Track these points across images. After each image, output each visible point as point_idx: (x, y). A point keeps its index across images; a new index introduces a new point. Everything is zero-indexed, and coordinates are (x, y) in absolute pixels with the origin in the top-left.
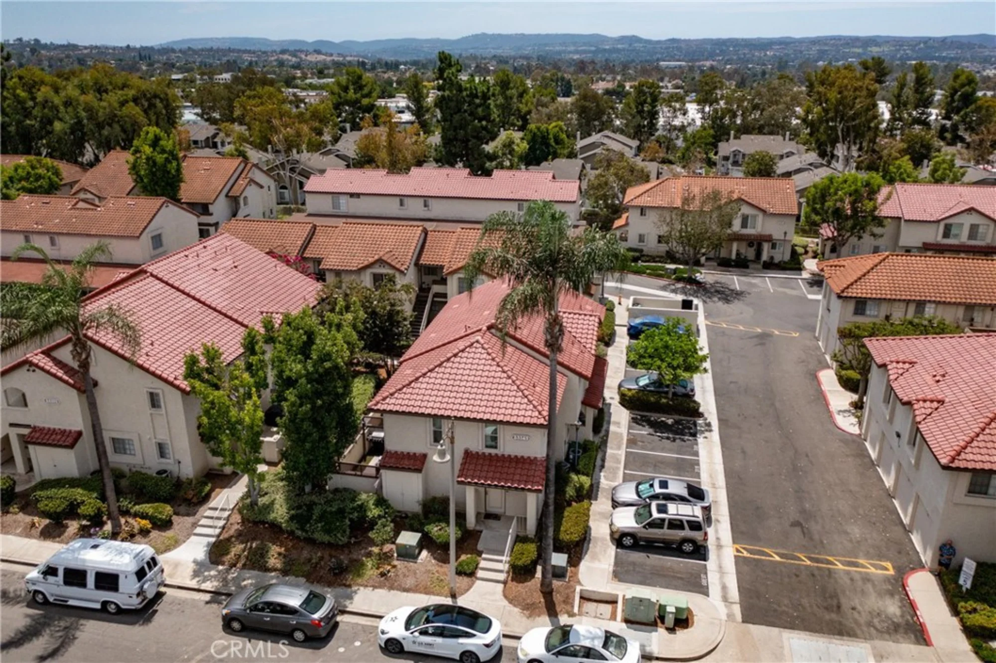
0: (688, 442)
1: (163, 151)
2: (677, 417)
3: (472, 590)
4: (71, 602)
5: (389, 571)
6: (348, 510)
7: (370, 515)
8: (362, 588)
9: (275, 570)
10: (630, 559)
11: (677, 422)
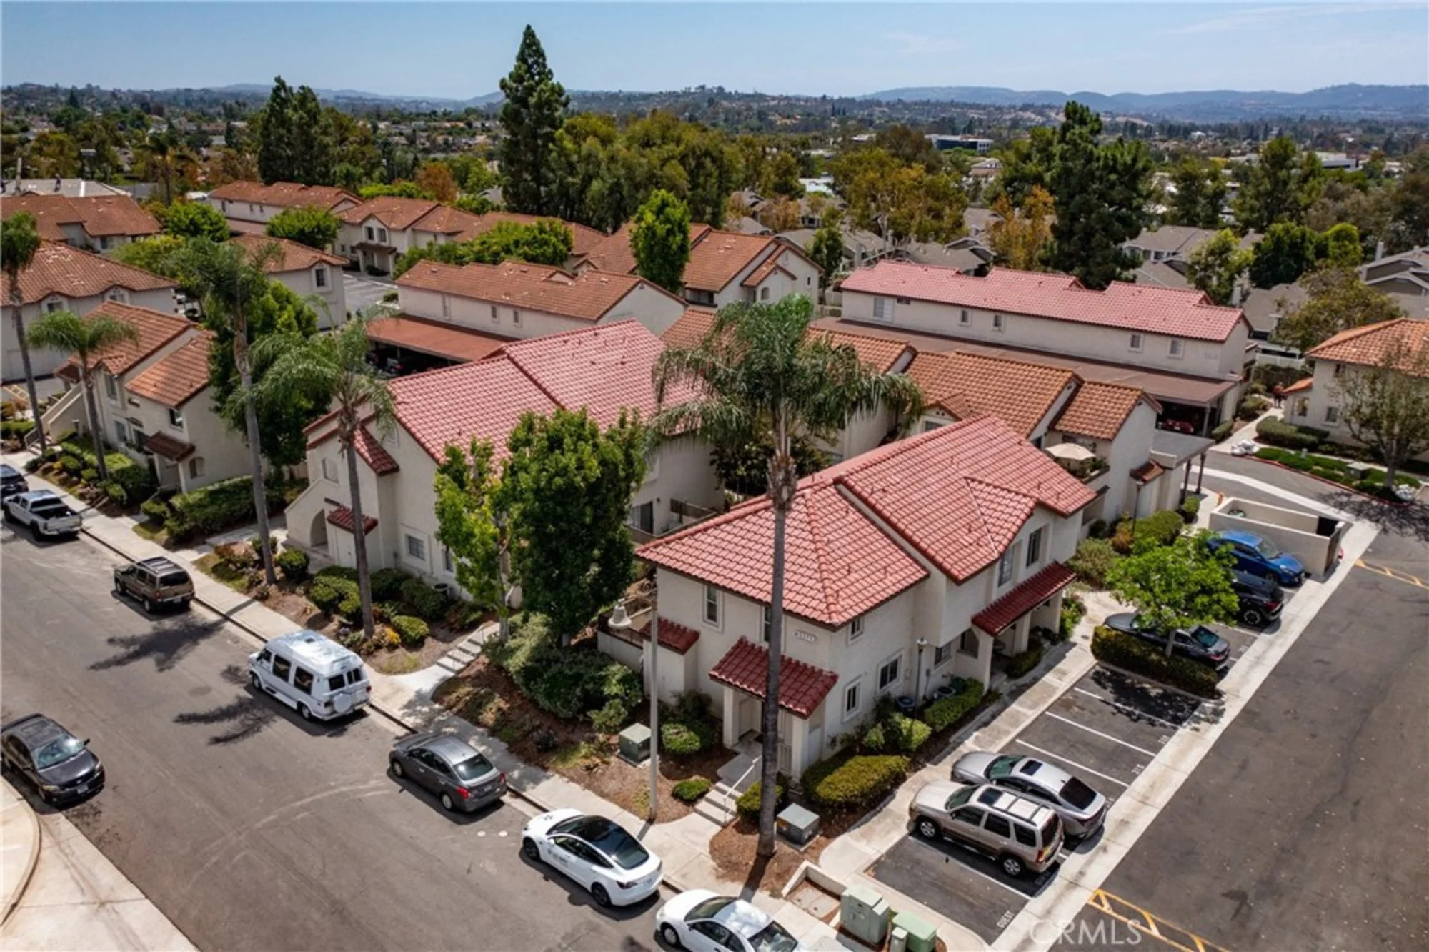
0: (1158, 729)
1: (668, 221)
2: (1171, 688)
3: (679, 821)
4: (278, 696)
5: (597, 765)
6: (586, 677)
7: (606, 690)
8: (557, 776)
9: (485, 726)
10: (918, 855)
11: (1165, 696)
